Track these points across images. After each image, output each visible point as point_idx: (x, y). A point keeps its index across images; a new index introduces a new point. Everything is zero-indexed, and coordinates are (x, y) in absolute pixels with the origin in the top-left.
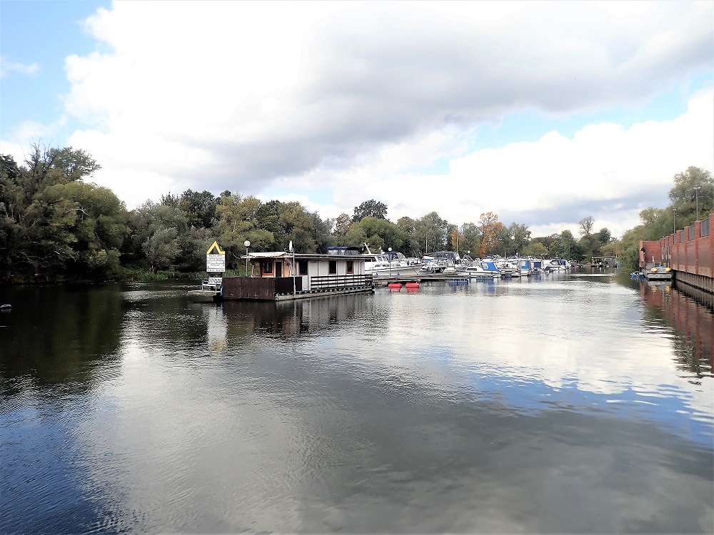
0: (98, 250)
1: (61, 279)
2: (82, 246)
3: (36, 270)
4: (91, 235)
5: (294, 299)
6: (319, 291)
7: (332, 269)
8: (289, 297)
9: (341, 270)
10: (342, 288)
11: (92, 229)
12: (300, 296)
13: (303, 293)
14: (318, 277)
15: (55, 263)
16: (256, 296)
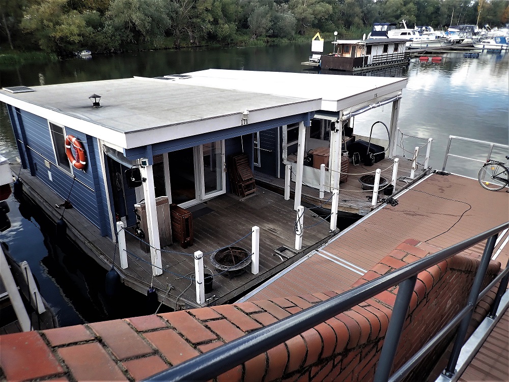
0: (224, 25)
1: (203, 43)
2: (215, 22)
3: (191, 38)
4: (220, 13)
5: (362, 70)
6: (376, 65)
7: (385, 50)
8: (360, 69)
9: (391, 50)
10: (390, 62)
11: (220, 9)
12: (366, 68)
13: (367, 66)
14: (376, 56)
15: (202, 34)
16: (341, 68)
